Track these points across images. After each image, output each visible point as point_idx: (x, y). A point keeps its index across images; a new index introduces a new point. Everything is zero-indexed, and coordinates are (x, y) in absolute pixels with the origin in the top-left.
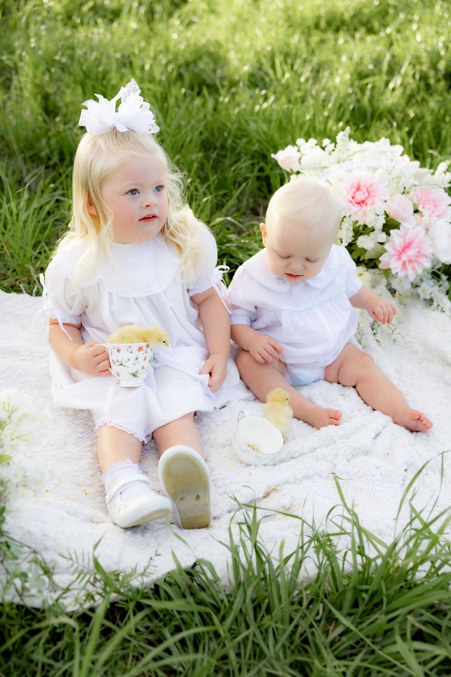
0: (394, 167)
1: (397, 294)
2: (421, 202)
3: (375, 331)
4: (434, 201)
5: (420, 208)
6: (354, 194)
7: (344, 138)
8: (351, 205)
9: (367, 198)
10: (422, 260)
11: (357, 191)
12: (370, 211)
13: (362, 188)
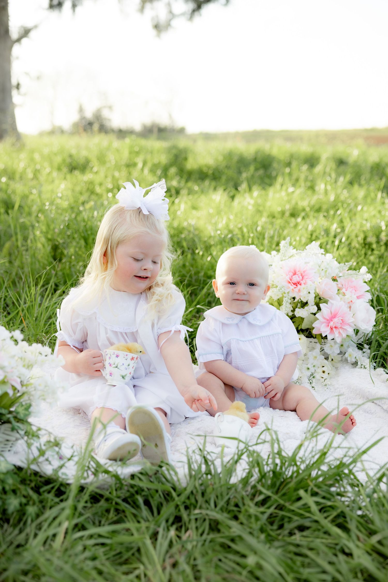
0: (322, 262)
2: (344, 286)
3: (311, 381)
4: (355, 286)
5: (343, 290)
6: (292, 277)
7: (285, 245)
8: (290, 284)
9: (302, 280)
10: (346, 327)
11: (293, 275)
12: (304, 289)
13: (297, 273)
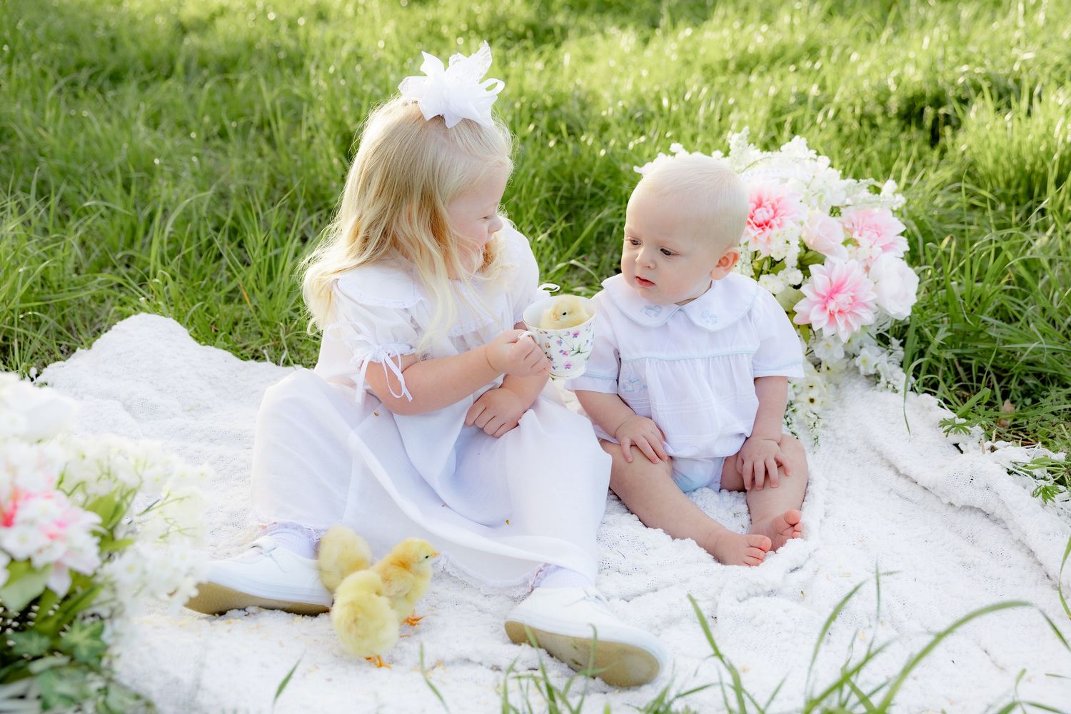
0: (814, 177)
1: (823, 368)
2: (856, 227)
3: (788, 419)
4: (876, 226)
5: (856, 236)
7: (739, 142)
9: (773, 218)
10: (860, 311)
11: (757, 208)
12: (778, 235)
13: (765, 204)
